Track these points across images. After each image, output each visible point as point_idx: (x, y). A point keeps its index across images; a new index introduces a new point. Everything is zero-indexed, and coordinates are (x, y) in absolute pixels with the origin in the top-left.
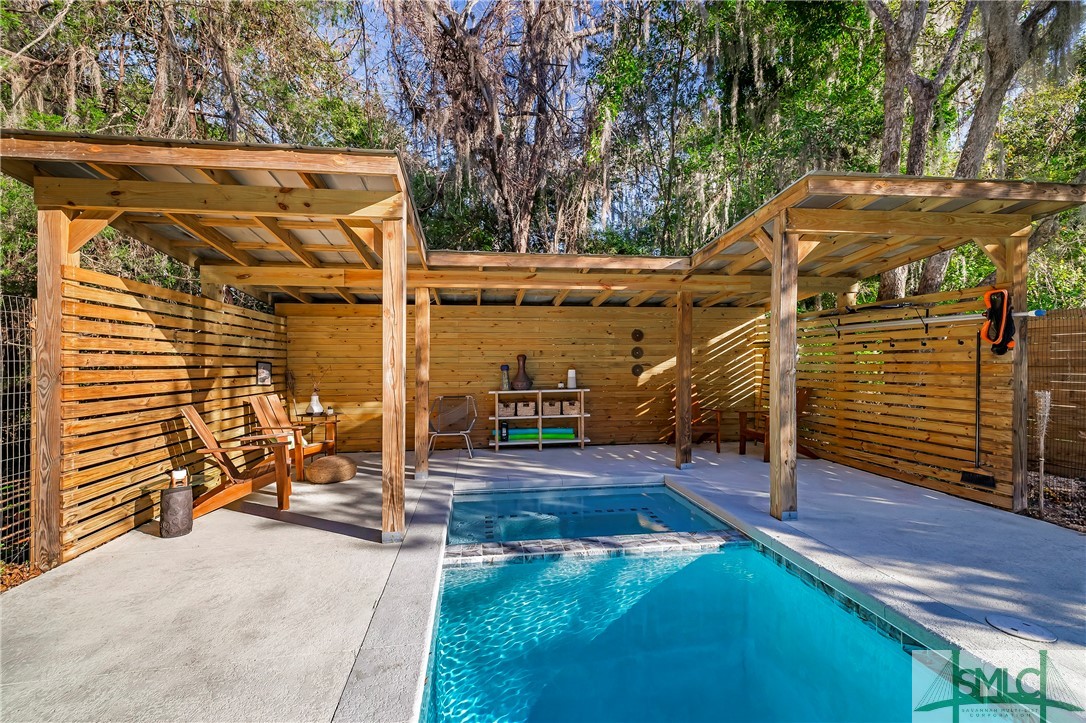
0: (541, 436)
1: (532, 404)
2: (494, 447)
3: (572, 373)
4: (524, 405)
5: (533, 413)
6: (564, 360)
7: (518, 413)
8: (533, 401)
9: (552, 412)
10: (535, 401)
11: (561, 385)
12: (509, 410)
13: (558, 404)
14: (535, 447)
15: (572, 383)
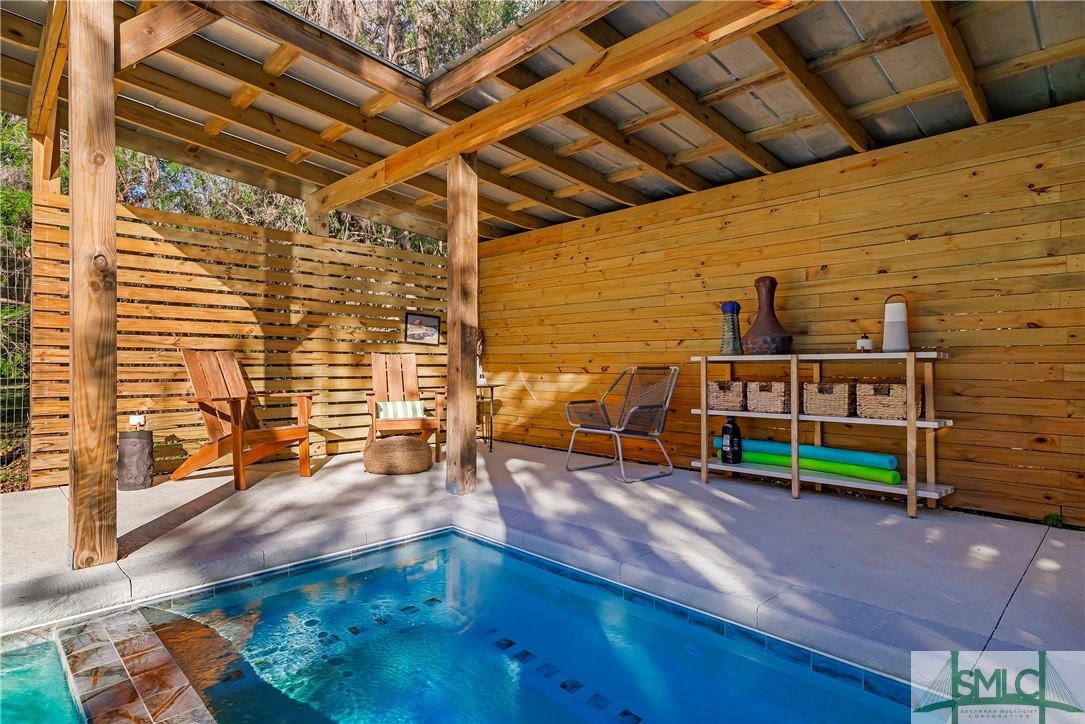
0: (800, 463)
1: (778, 387)
2: (698, 470)
3: (894, 312)
4: (762, 389)
5: (779, 407)
6: (884, 282)
7: (750, 404)
8: (778, 380)
9: (826, 408)
10: (785, 378)
11: (861, 343)
12: (730, 396)
13: (841, 390)
14: (785, 485)
15: (893, 340)
